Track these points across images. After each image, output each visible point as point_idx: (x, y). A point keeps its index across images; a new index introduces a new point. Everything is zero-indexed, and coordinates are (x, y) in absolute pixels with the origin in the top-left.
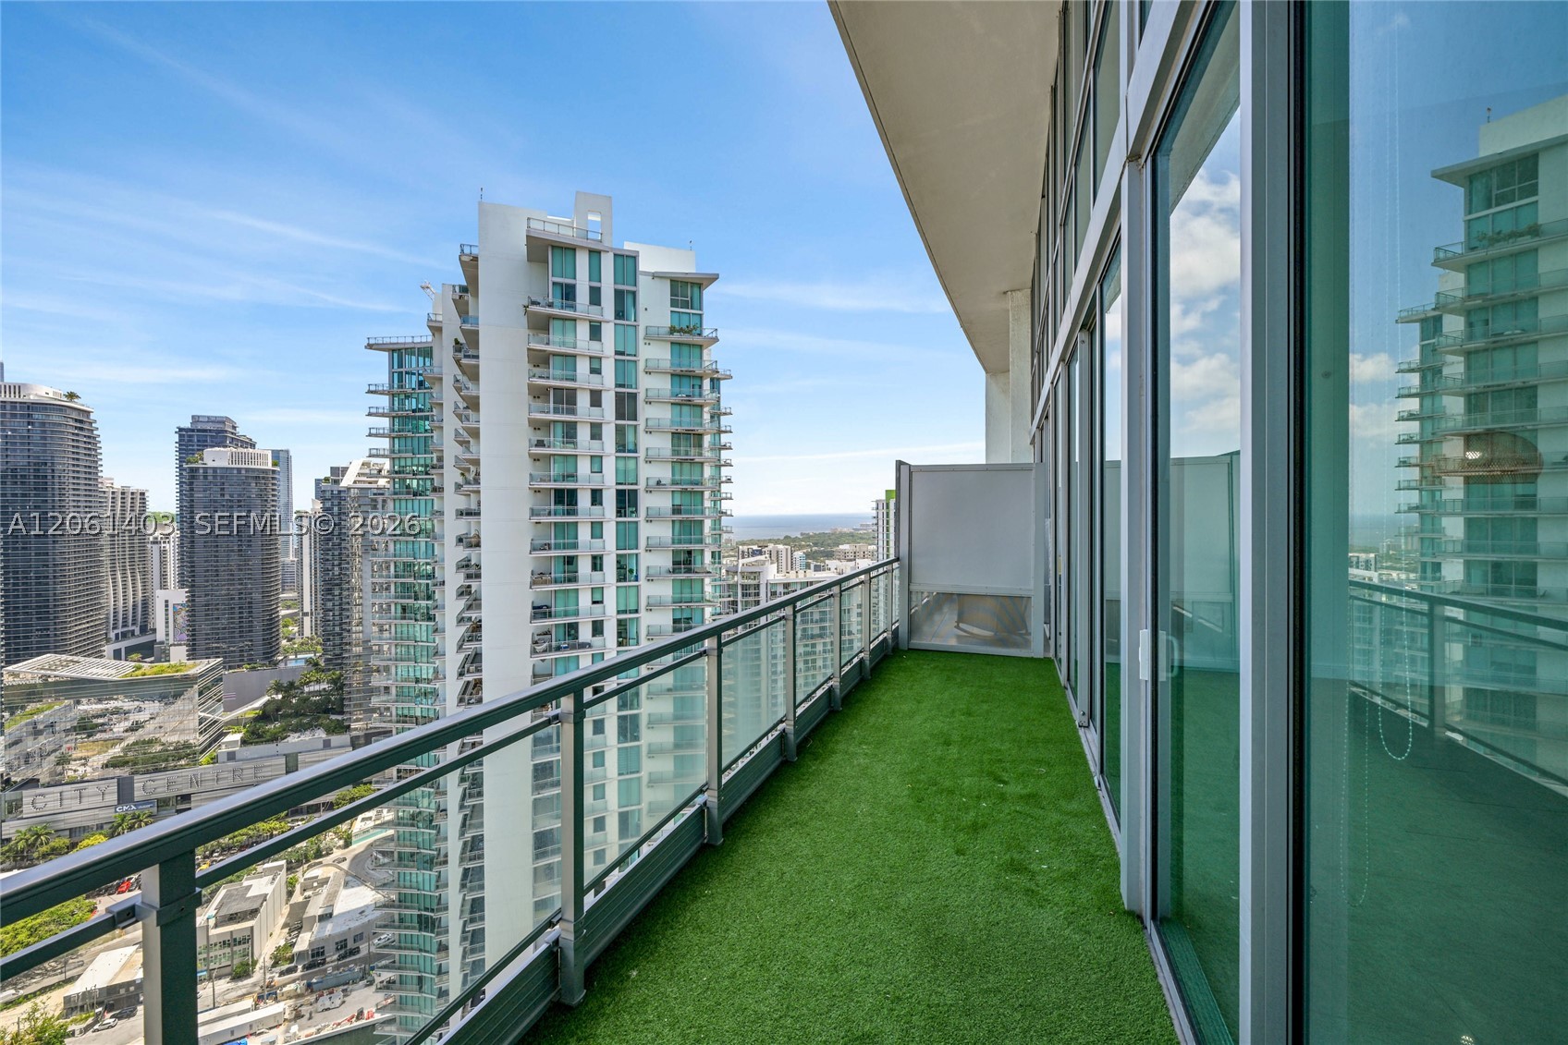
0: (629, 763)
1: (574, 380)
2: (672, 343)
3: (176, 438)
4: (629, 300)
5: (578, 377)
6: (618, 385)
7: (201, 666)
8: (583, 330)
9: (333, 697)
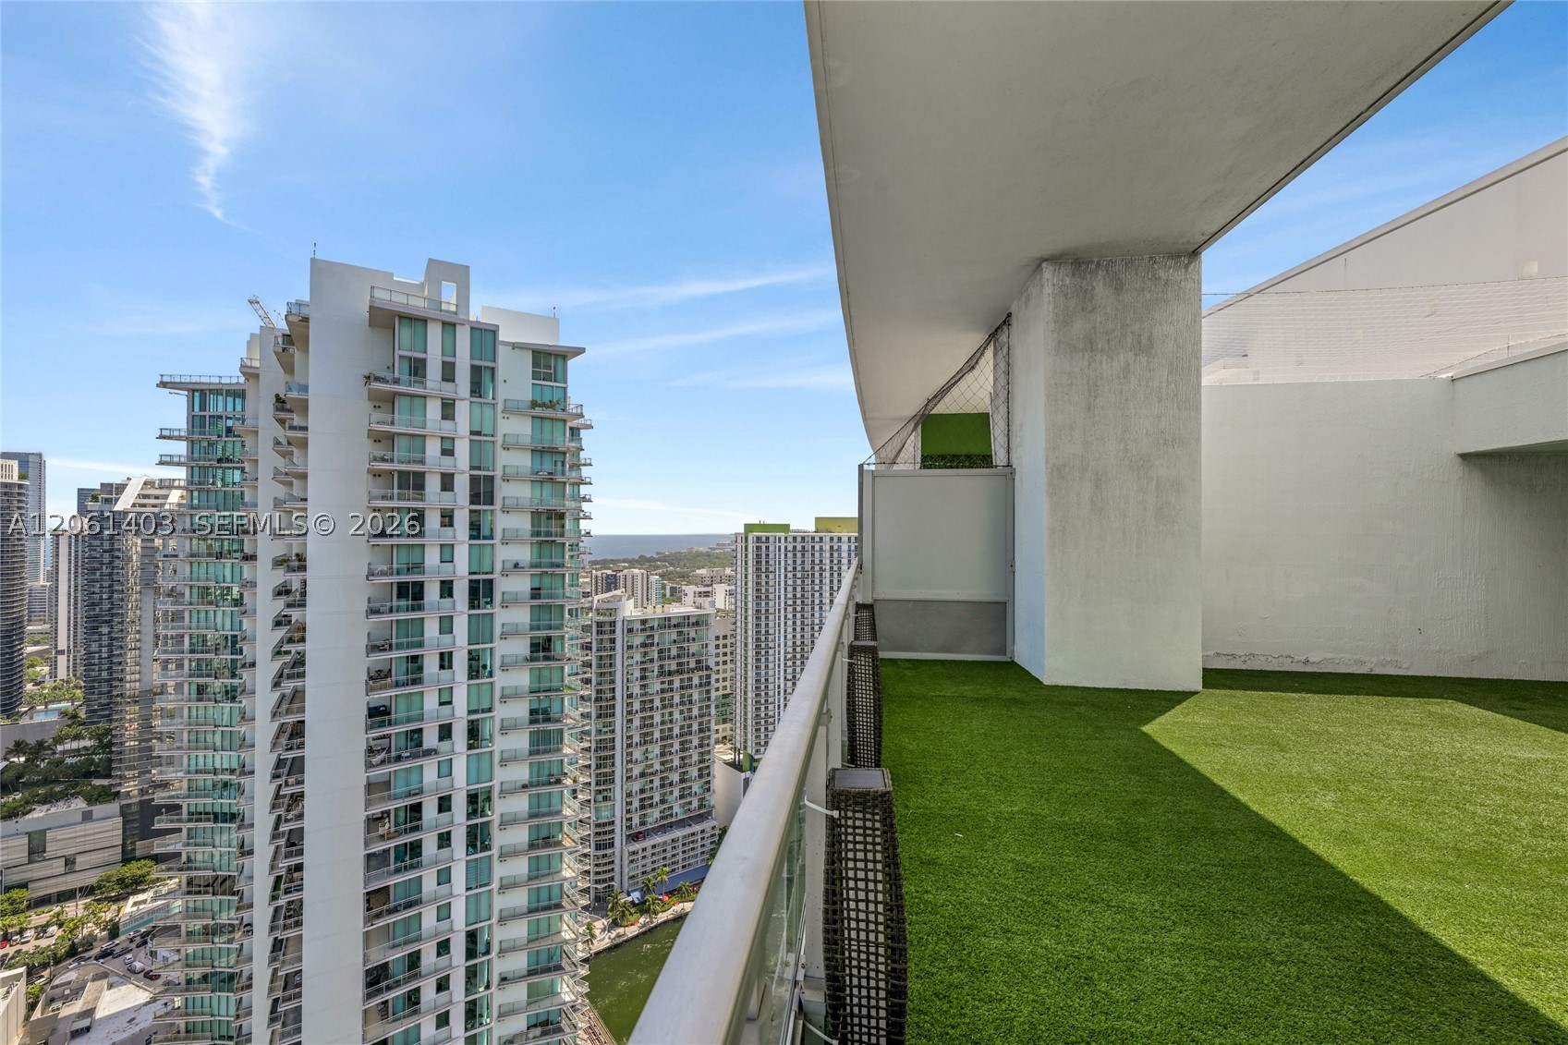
0: (478, 877)
1: (422, 462)
2: (533, 417)
4: (486, 377)
5: (427, 461)
6: (472, 468)
8: (434, 409)
9: (96, 758)
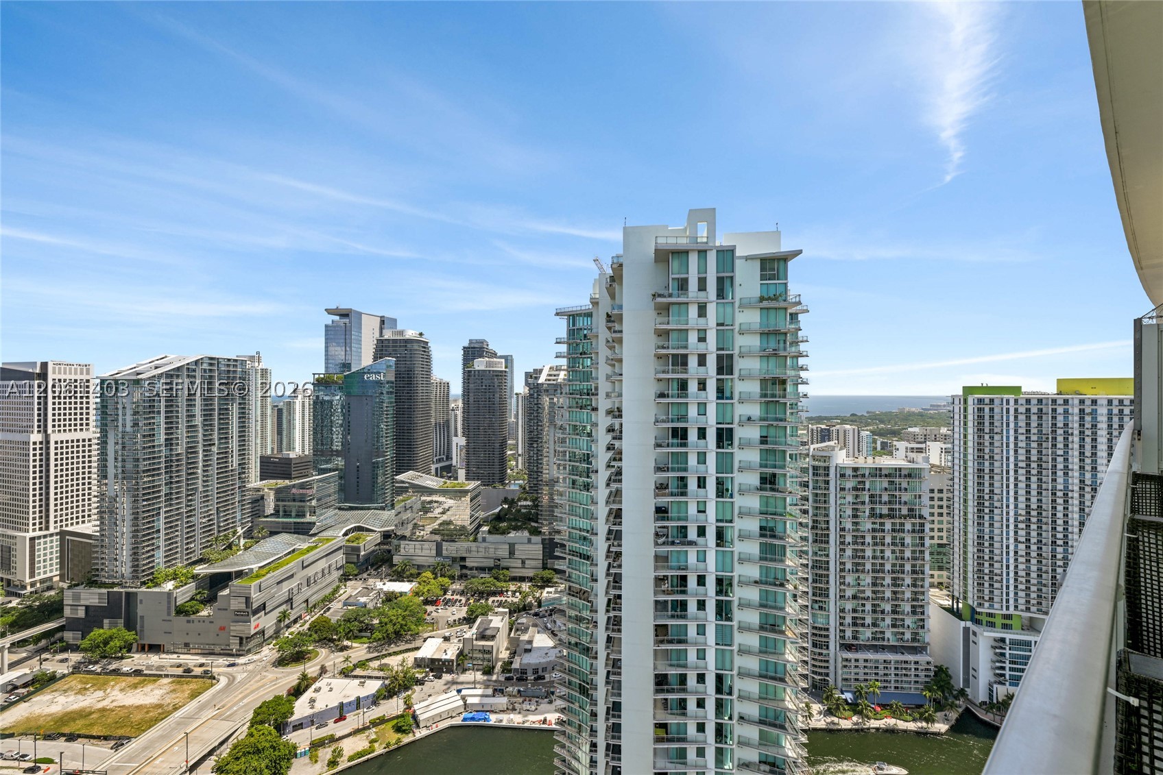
1: (686, 347)
2: (761, 309)
3: (462, 352)
5: (690, 346)
6: (718, 349)
7: (471, 485)
8: (693, 311)
9: (533, 511)
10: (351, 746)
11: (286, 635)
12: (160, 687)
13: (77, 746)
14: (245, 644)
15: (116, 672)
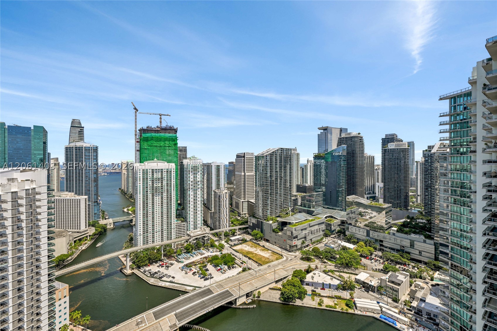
3: (381, 141)
7: (386, 206)
10: (327, 302)
11: (304, 250)
12: (269, 253)
13: (250, 261)
14: (291, 249)
15: (258, 244)
